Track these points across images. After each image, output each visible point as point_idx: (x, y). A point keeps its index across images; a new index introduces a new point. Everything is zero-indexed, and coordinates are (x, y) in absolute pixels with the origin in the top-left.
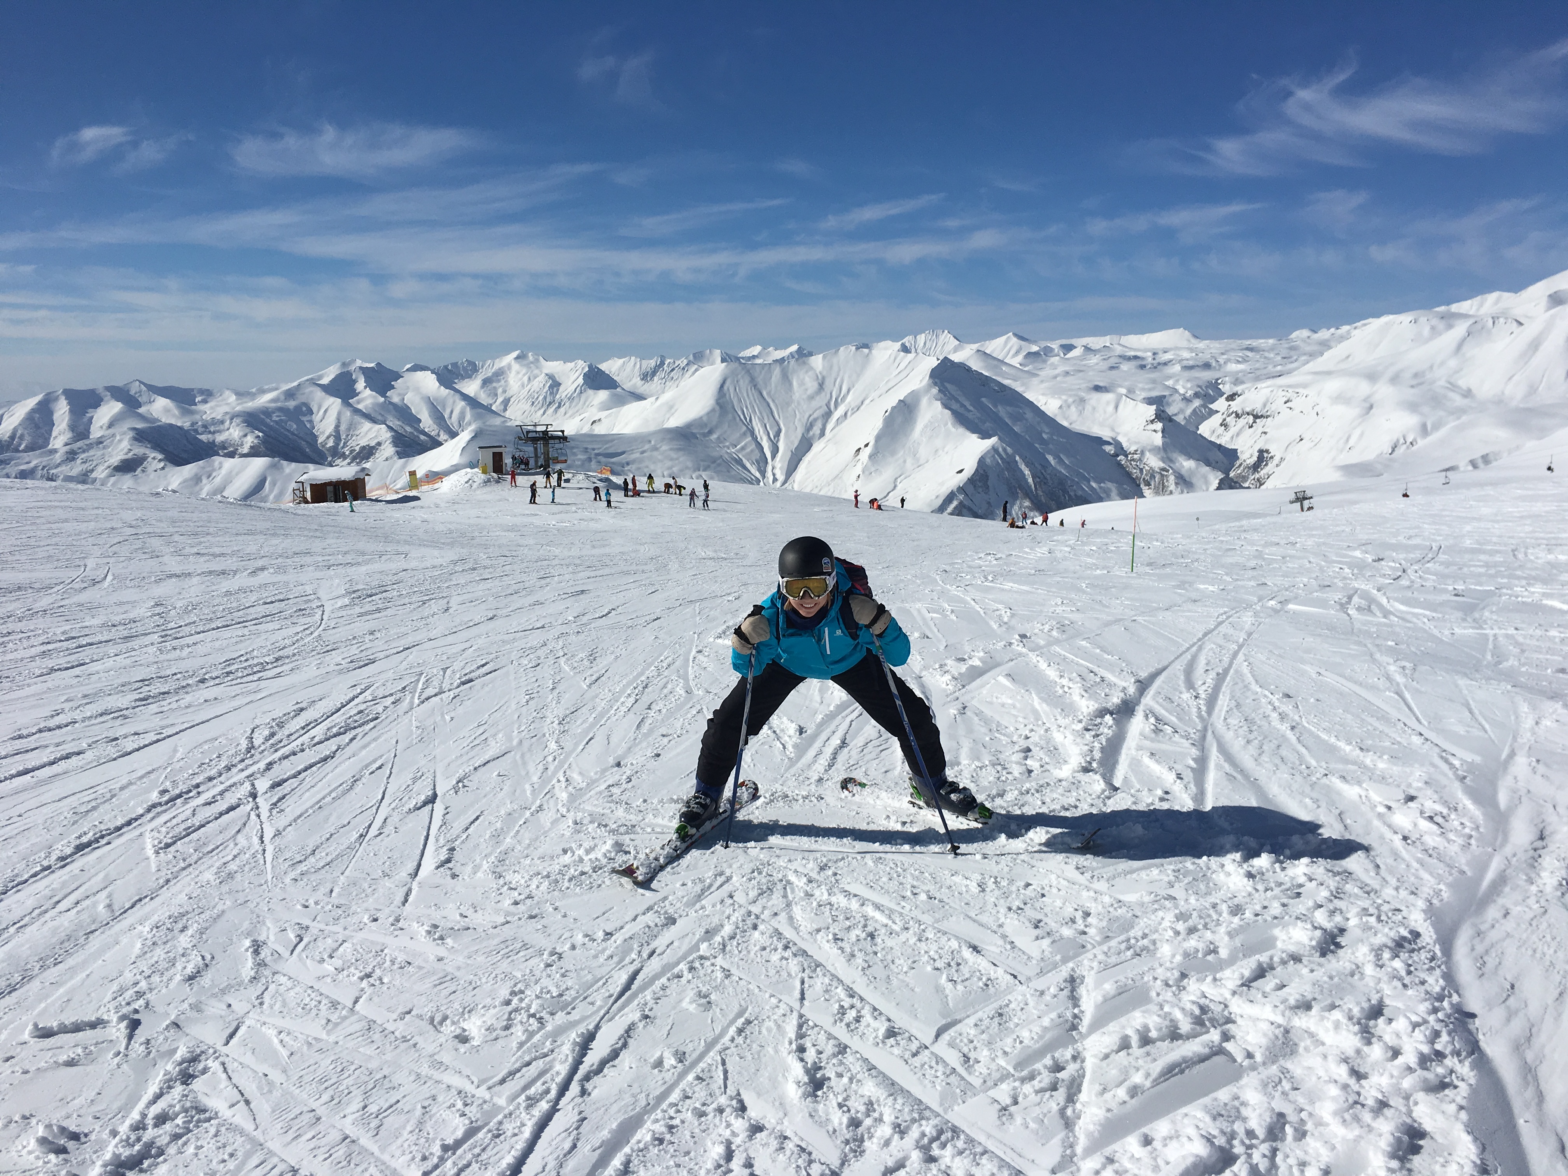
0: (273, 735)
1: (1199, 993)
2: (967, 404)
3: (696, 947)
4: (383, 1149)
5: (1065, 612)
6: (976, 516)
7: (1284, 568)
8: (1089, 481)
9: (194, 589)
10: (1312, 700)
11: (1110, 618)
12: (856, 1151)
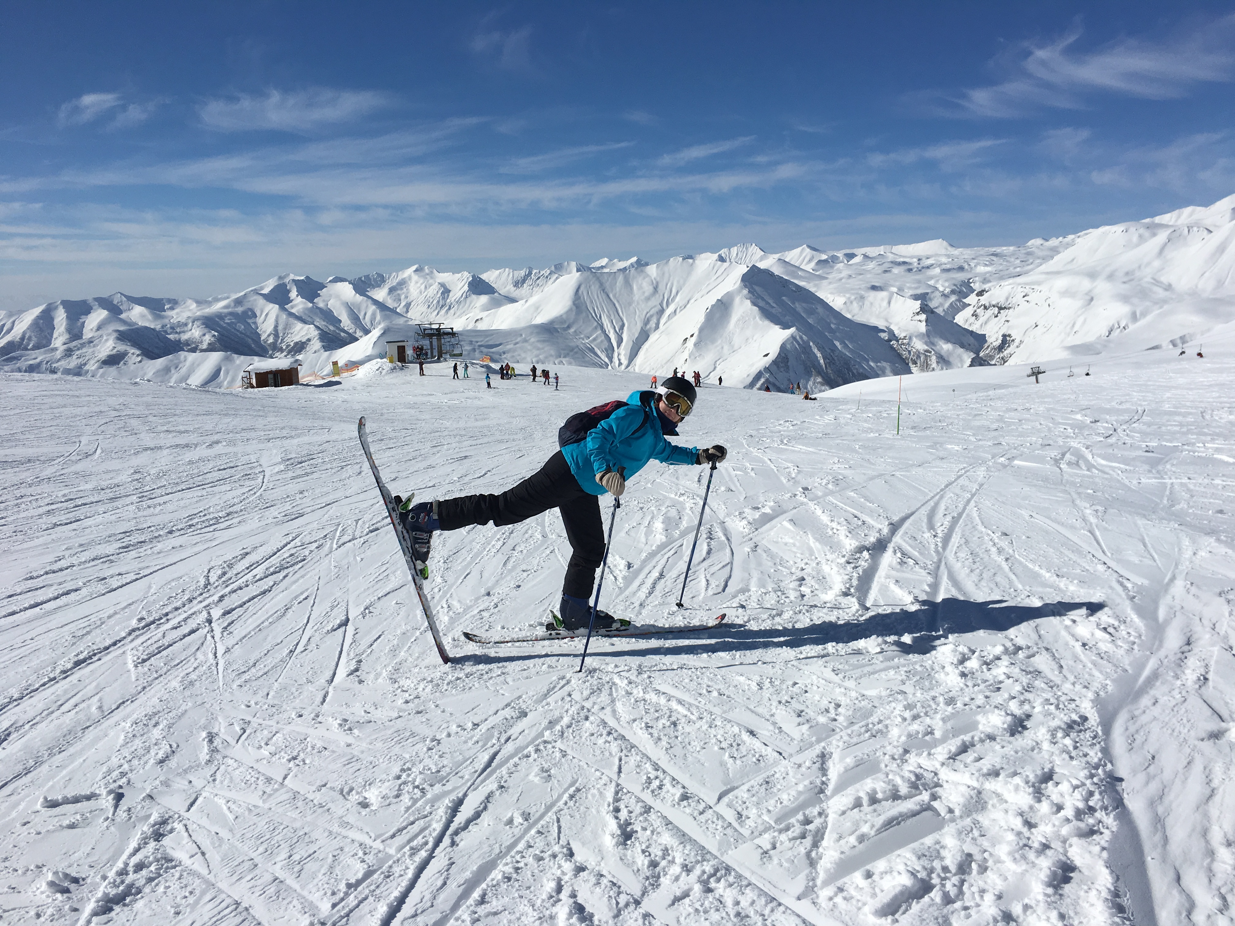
0: (224, 574)
1: (916, 765)
2: (771, 301)
3: (541, 734)
4: (303, 887)
5: (840, 469)
6: (779, 390)
7: (1020, 429)
8: (868, 361)
9: (164, 459)
10: (1024, 537)
11: (875, 473)
12: (653, 885)
